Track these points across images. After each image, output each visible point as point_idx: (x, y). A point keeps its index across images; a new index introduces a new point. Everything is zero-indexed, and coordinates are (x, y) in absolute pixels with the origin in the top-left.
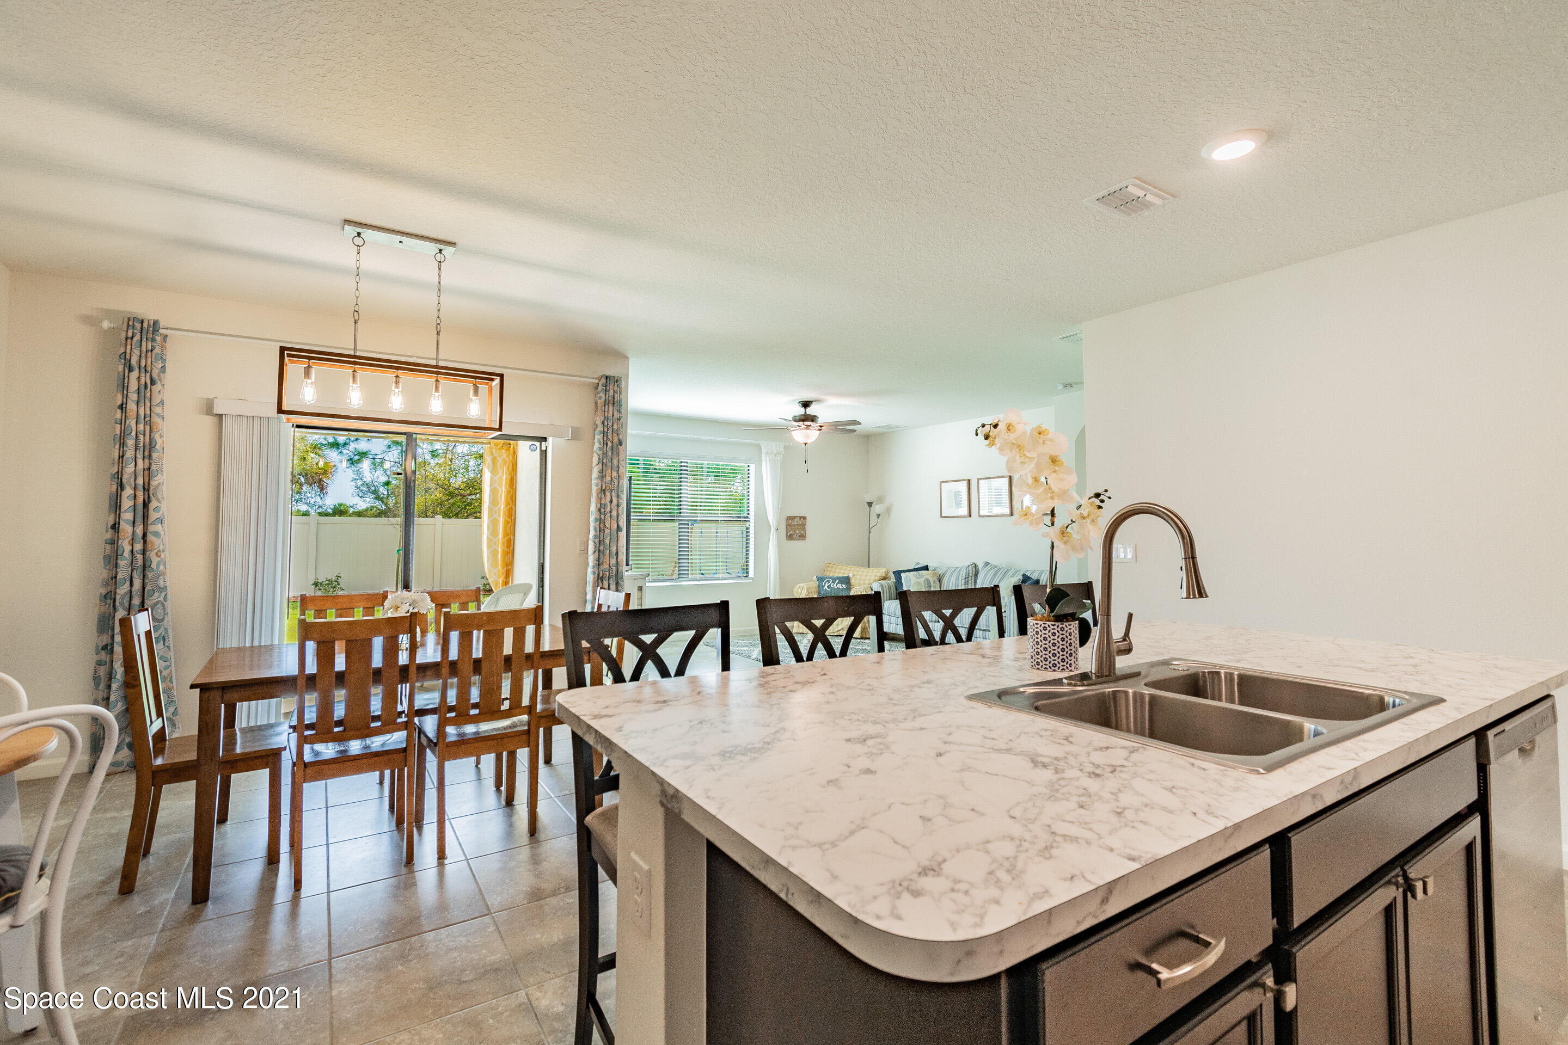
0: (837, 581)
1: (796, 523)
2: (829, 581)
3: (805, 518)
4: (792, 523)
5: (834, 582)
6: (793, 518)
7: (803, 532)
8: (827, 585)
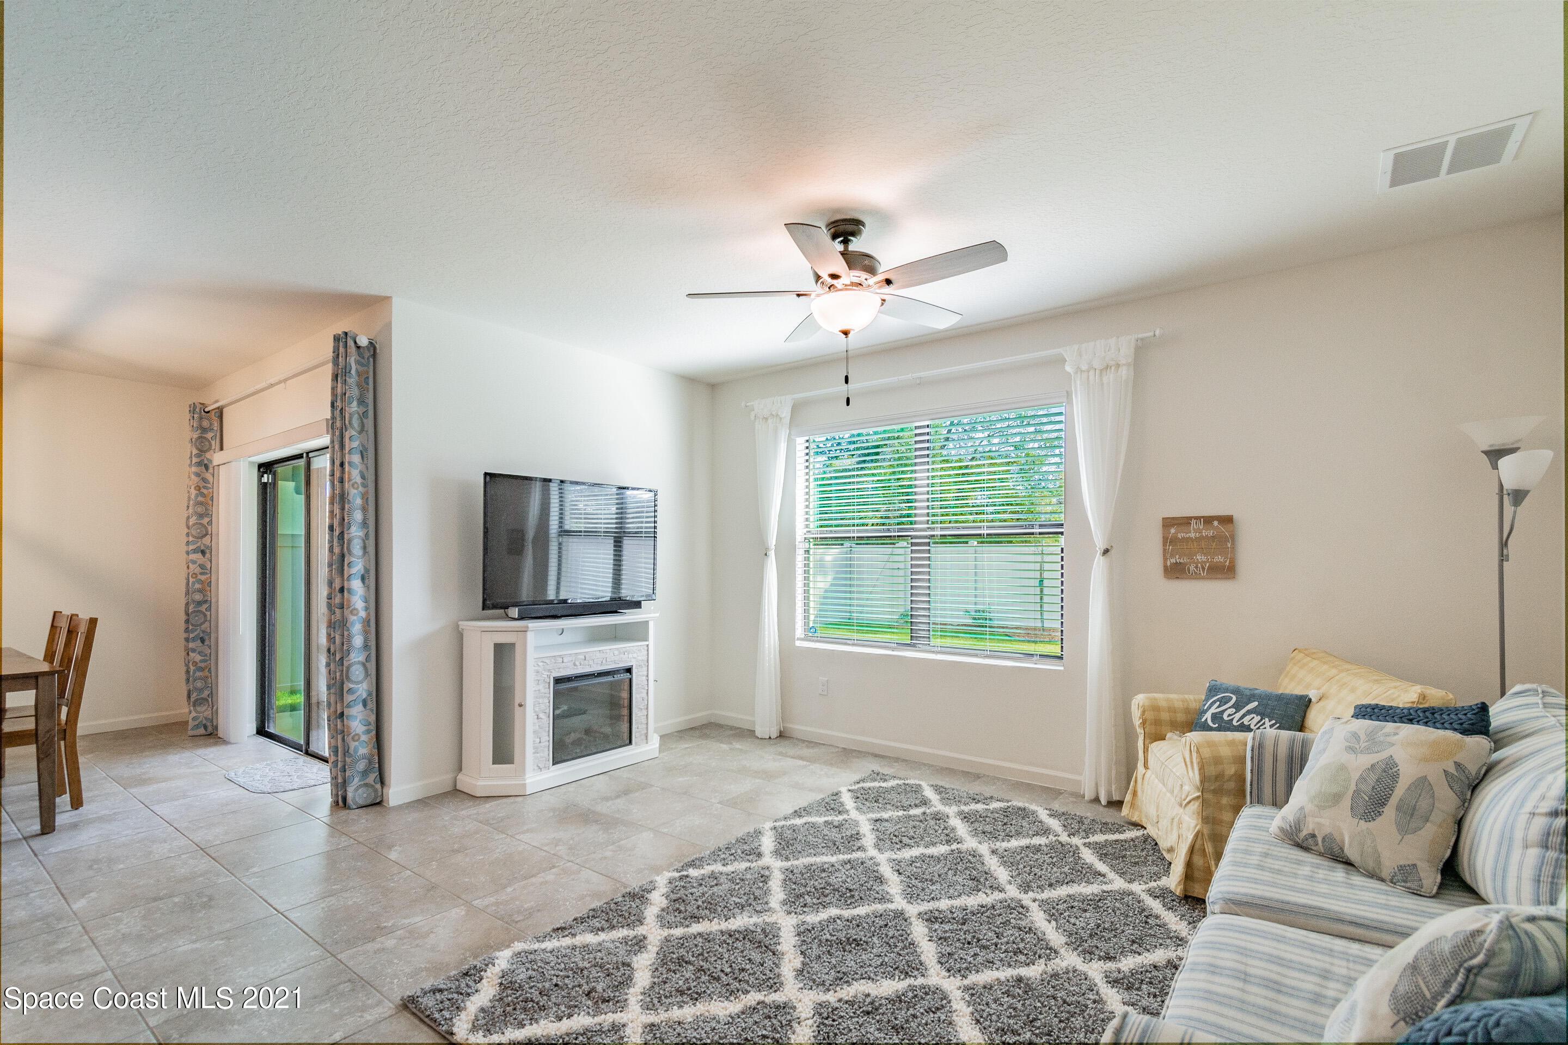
0: (1255, 704)
1: (1192, 535)
2: (1224, 701)
3: (1227, 520)
4: (1179, 536)
5: (1238, 707)
6: (1185, 522)
7: (1219, 559)
8: (1213, 710)
